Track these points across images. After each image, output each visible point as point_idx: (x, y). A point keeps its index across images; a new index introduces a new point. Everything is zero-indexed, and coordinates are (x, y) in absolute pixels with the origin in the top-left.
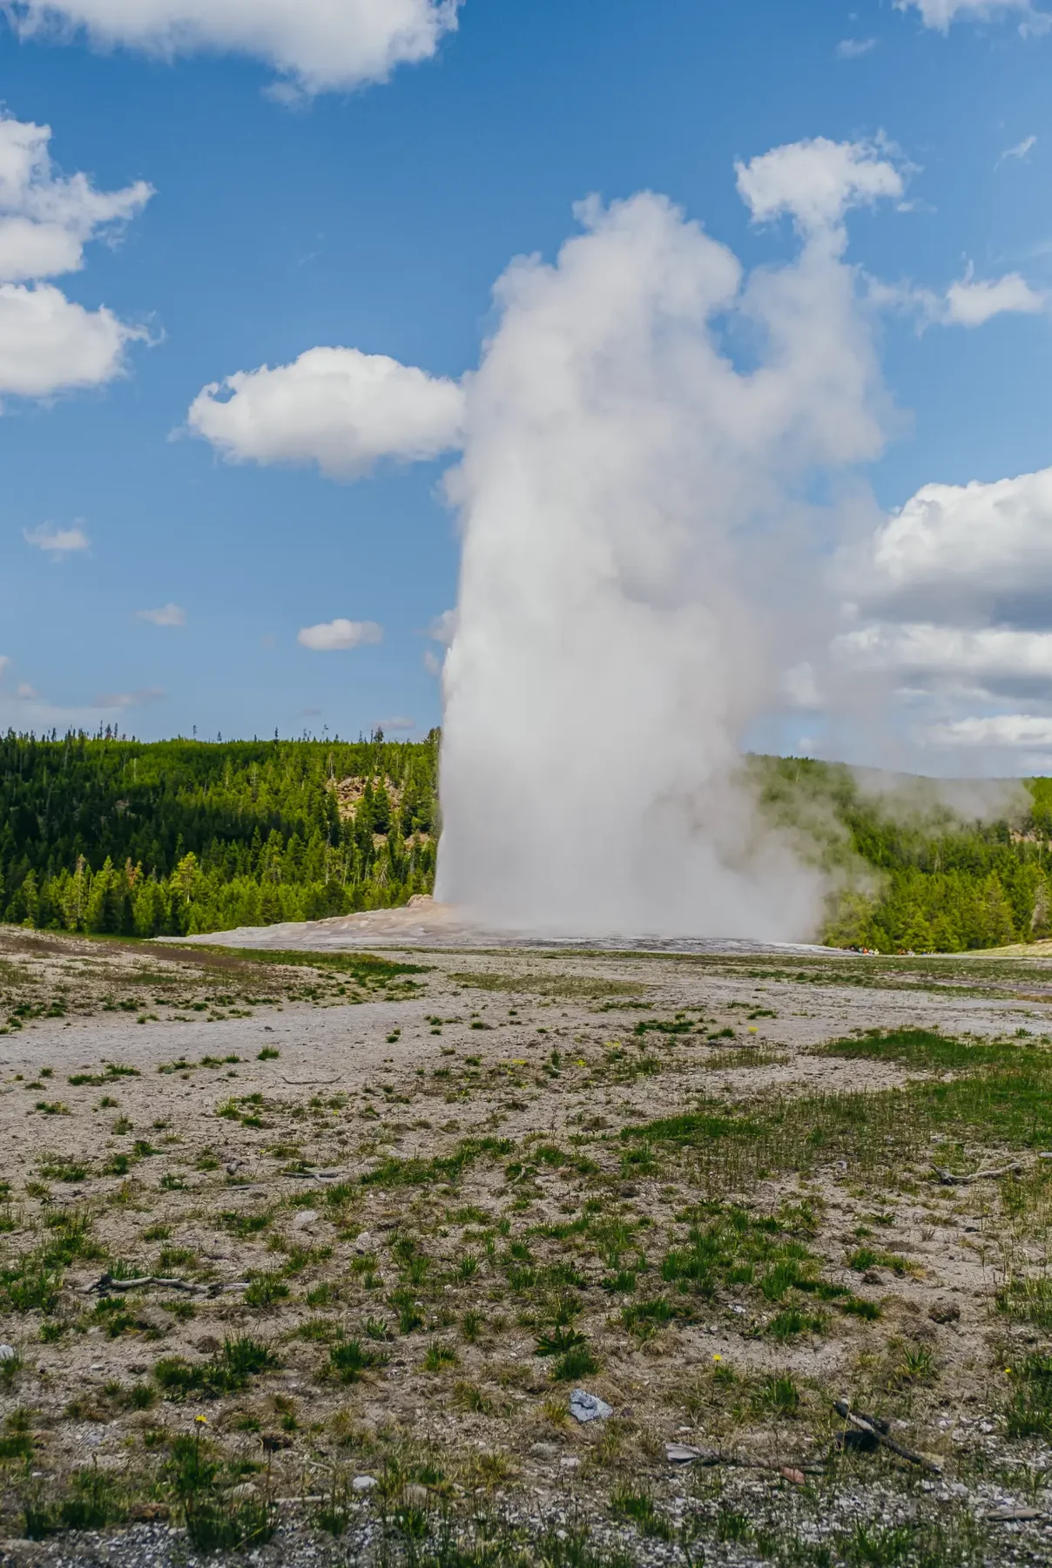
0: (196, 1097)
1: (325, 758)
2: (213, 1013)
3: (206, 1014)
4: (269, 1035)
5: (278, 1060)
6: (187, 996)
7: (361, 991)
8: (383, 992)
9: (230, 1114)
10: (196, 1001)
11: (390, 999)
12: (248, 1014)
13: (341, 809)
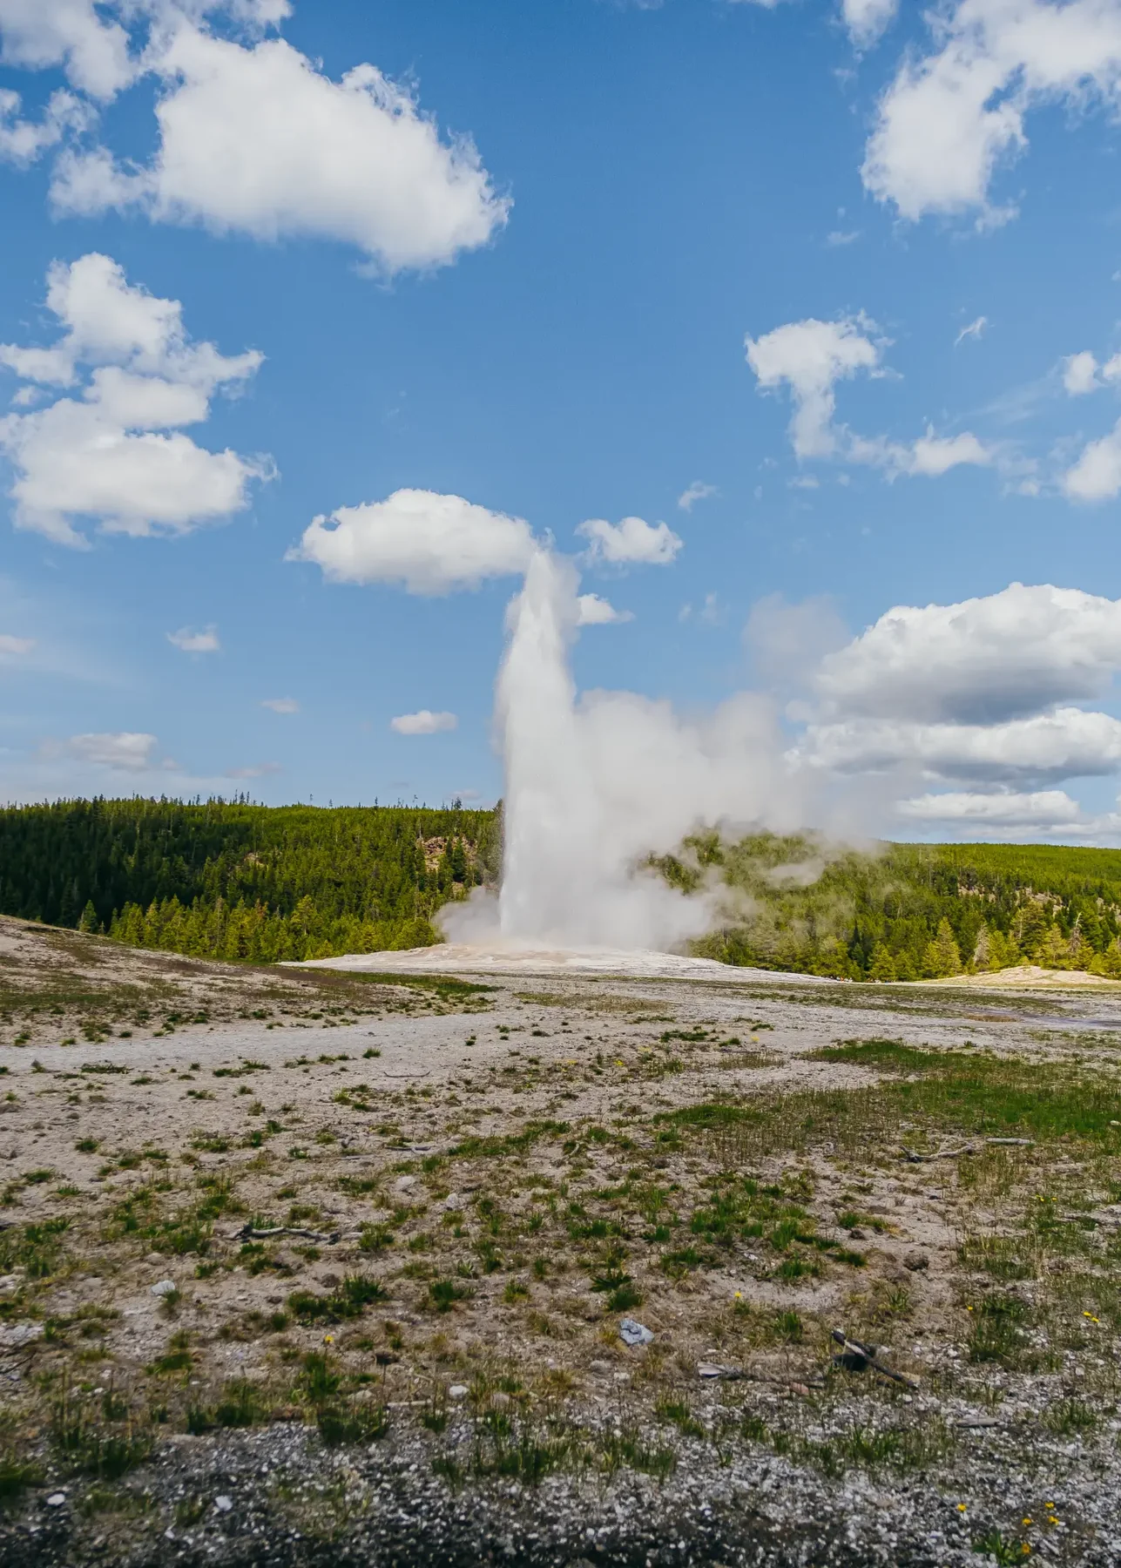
0: (314, 1087)
1: (415, 821)
2: (327, 1021)
3: (321, 1022)
4: (371, 1038)
5: (380, 1059)
6: (306, 1007)
7: (445, 1005)
8: (462, 1006)
9: (343, 1100)
10: (313, 1011)
11: (467, 1012)
12: (355, 1022)
13: (427, 863)
